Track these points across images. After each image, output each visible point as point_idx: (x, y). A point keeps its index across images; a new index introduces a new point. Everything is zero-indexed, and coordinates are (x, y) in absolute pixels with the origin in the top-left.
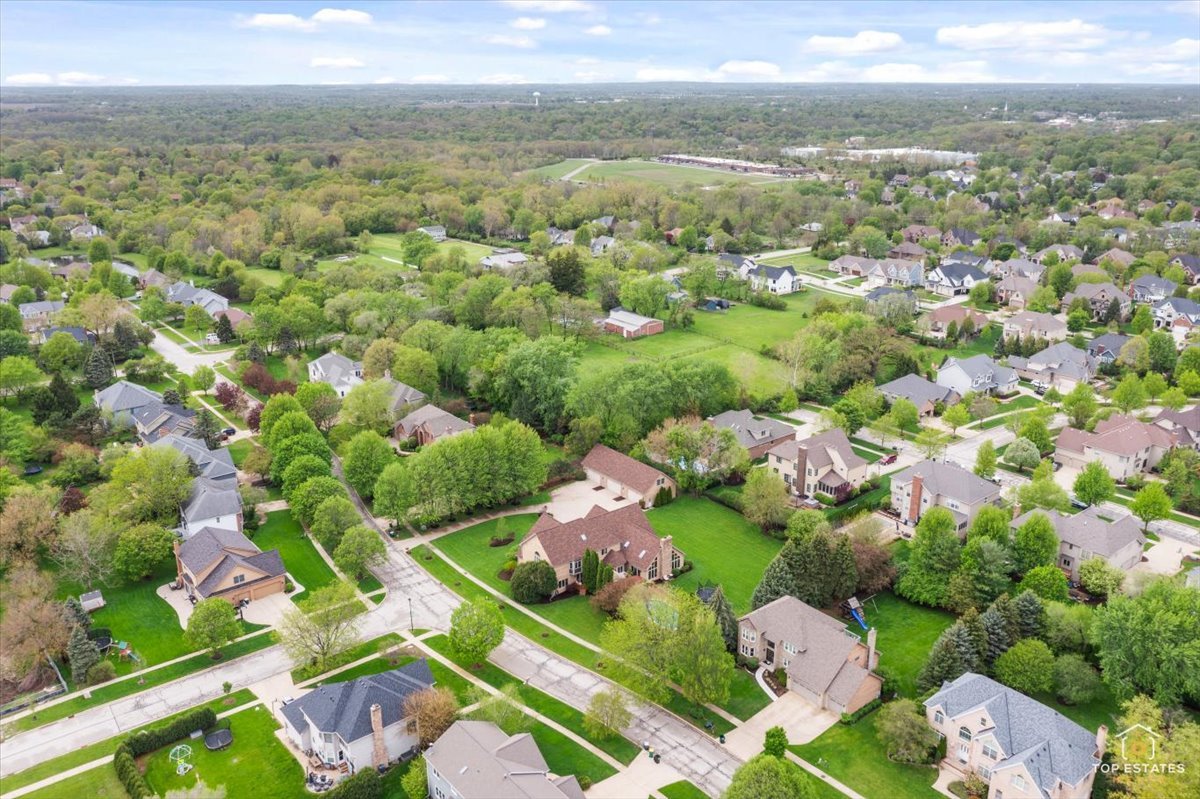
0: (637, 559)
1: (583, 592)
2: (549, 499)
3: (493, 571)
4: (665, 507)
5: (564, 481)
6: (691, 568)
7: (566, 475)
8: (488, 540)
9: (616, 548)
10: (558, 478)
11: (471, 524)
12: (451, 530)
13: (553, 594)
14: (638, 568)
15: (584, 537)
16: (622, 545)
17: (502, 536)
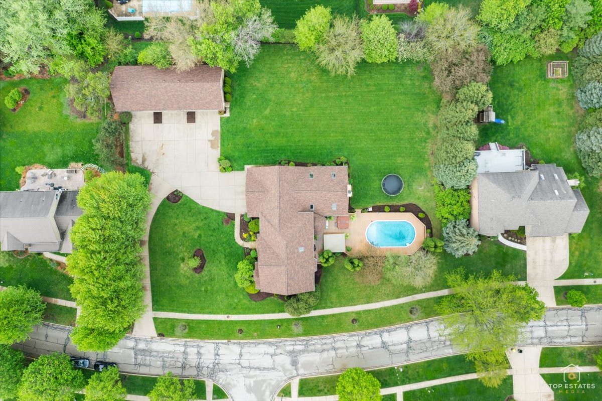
0: (331, 211)
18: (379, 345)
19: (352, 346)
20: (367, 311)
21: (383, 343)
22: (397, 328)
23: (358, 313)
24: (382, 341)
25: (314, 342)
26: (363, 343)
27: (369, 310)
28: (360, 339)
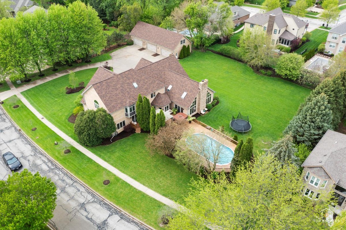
0: (179, 99)
1: (138, 131)
2: (110, 58)
3: (65, 115)
4: (186, 59)
5: (119, 46)
6: (218, 102)
7: (120, 42)
8: (64, 89)
9: (162, 91)
10: (115, 44)
11: (55, 78)
12: (40, 82)
13: (114, 134)
14: (181, 107)
15: (135, 85)
16: (166, 89)
17: (74, 86)
18: (98, 221)
19: (77, 201)
20: (126, 183)
21: (105, 223)
22: (133, 222)
23: (118, 179)
24: (106, 220)
25: (58, 172)
26: (89, 207)
27: (129, 185)
28: (92, 201)
